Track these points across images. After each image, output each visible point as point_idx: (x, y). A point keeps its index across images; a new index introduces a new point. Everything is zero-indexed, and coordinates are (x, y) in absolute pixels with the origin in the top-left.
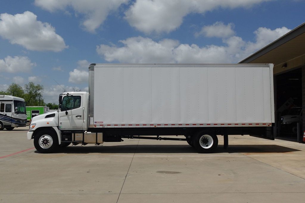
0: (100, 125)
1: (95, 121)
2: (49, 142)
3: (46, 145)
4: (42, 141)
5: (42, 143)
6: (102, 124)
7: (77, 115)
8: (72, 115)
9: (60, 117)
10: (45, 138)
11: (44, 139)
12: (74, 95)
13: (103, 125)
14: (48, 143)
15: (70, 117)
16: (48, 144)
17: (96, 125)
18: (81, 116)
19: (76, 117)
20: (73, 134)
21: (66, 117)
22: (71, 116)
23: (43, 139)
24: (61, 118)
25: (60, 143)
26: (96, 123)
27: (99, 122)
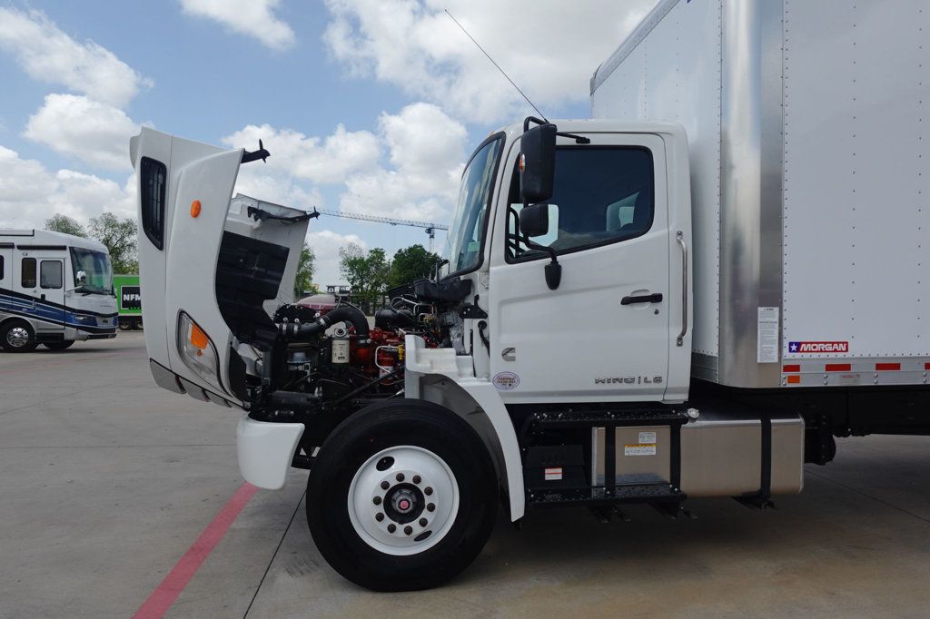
0: (830, 368)
1: (790, 337)
2: (431, 508)
3: (408, 531)
4: (377, 501)
5: (380, 518)
6: (839, 358)
7: (627, 293)
8: (594, 289)
9: (502, 303)
10: (400, 477)
11: (393, 483)
12: (595, 140)
13: (846, 367)
14: (425, 514)
15: (579, 302)
16: (423, 522)
17: (796, 368)
18: (657, 298)
19: (627, 301)
20: (598, 435)
23: (385, 485)
25: (517, 510)
26: (798, 350)
27: (823, 346)
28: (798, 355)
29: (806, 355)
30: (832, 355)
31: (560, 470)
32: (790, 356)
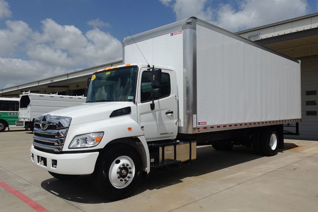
1: (198, 121)
2: (130, 173)
3: (125, 180)
4: (117, 173)
5: (119, 177)
6: (205, 126)
7: (166, 111)
8: (160, 110)
9: (141, 114)
10: (123, 165)
13: (206, 128)
14: (129, 175)
15: (157, 113)
16: (128, 177)
17: (199, 129)
18: (172, 112)
19: (167, 113)
20: (161, 149)
21: (150, 115)
22: (159, 112)
24: (142, 116)
25: (148, 171)
26: (199, 124)
27: (203, 123)
28: (199, 125)
29: (201, 125)
30: (204, 125)
31: (154, 159)
32: (198, 125)
